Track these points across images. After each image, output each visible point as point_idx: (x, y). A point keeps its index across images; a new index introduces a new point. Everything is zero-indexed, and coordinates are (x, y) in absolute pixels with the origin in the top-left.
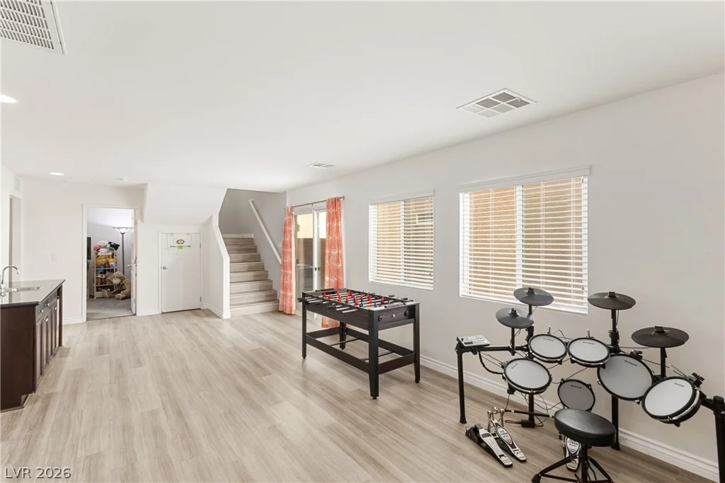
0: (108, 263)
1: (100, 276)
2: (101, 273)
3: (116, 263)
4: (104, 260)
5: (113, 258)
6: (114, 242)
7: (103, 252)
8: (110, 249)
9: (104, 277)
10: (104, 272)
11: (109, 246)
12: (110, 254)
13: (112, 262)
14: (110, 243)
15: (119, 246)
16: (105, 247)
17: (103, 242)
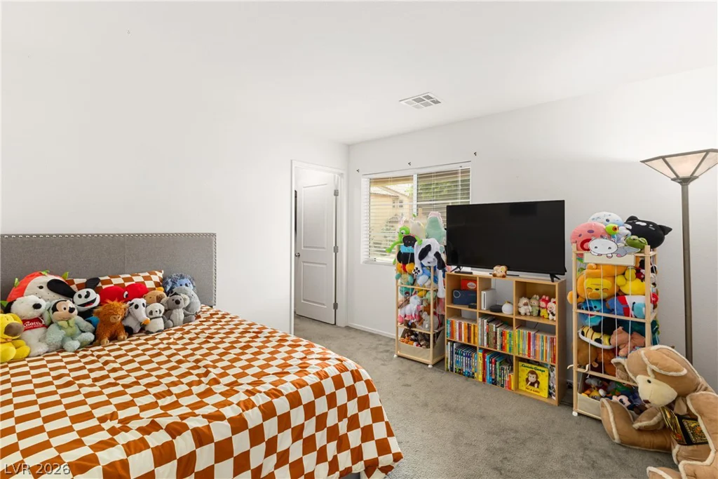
0: (621, 295)
1: (590, 338)
2: (596, 329)
3: (655, 299)
4: (605, 283)
5: (639, 275)
6: (649, 214)
7: (601, 249)
8: (632, 244)
9: (605, 345)
10: (607, 327)
11: (624, 230)
12: (630, 260)
13: (637, 295)
14: (632, 220)
15: (665, 230)
16: (610, 235)
17: (604, 215)
